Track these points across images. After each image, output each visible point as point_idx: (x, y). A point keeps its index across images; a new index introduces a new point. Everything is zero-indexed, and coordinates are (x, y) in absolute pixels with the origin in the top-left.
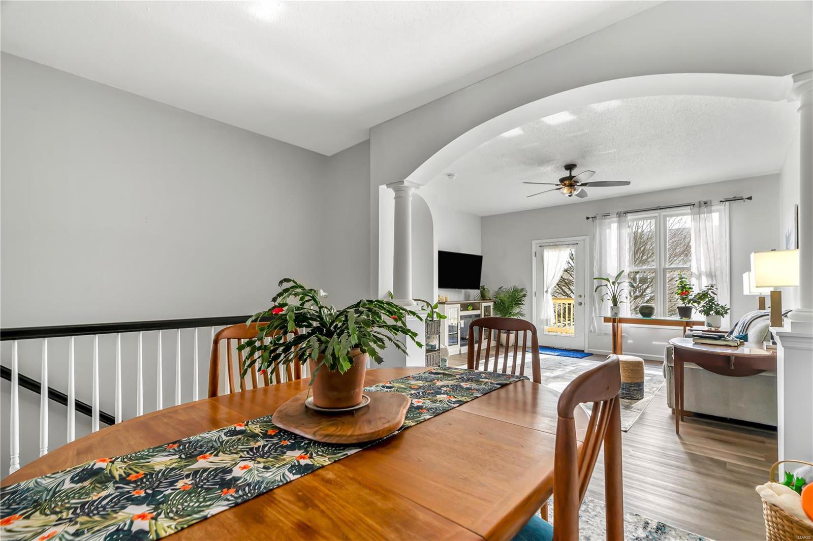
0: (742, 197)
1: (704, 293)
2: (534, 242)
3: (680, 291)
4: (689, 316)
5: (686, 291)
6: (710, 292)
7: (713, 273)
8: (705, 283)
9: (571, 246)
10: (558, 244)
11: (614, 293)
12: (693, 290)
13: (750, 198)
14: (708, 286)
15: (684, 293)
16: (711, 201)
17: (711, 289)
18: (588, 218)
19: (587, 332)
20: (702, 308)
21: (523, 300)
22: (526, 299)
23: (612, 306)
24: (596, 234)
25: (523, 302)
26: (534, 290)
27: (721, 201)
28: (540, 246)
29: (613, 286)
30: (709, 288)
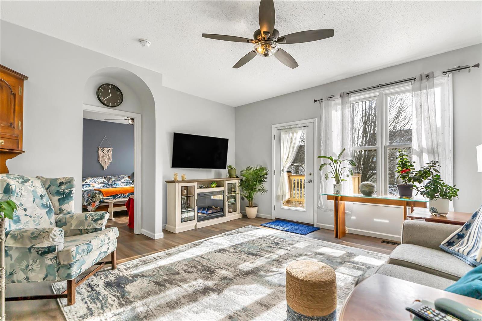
0: (468, 65)
1: (425, 170)
2: (274, 127)
3: (400, 169)
4: (410, 195)
5: (407, 169)
6: (432, 170)
7: (435, 149)
8: (426, 159)
9: (303, 128)
10: (292, 127)
11: (336, 171)
12: (413, 168)
13: (478, 66)
14: (430, 163)
15: (404, 171)
16: (433, 73)
17: (432, 166)
18: (315, 101)
19: (316, 207)
20: (424, 189)
21: (265, 178)
22: (268, 177)
23: (336, 183)
24: (322, 115)
25: (265, 180)
26: (274, 169)
27: (444, 72)
28: (278, 130)
29: (335, 165)
30: (431, 165)
